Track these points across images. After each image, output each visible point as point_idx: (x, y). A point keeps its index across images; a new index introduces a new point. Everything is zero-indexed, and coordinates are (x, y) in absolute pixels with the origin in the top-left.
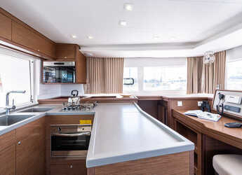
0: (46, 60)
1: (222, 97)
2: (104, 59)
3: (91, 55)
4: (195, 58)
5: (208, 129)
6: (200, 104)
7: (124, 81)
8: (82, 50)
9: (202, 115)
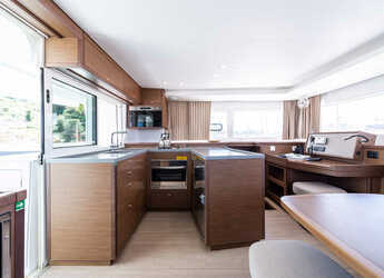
0: (131, 104)
1: (313, 139)
2: (188, 103)
3: (176, 99)
4: (292, 102)
5: (292, 163)
6: (294, 148)
7: (212, 127)
8: (167, 94)
9: (292, 157)
